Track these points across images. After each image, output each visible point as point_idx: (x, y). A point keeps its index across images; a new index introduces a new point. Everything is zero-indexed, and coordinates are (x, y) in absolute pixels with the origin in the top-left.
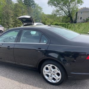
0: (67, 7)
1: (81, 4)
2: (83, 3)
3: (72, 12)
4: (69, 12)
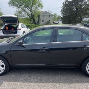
0: (29, 9)
1: (41, 8)
2: (43, 7)
3: (34, 14)
4: (31, 14)
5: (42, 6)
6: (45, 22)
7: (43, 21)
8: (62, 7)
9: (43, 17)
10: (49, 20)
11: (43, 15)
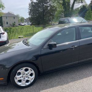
1: (3, 9)
5: (3, 6)
6: (10, 24)
7: (7, 24)
8: (29, 8)
9: (7, 18)
10: (15, 22)
11: (6, 17)
